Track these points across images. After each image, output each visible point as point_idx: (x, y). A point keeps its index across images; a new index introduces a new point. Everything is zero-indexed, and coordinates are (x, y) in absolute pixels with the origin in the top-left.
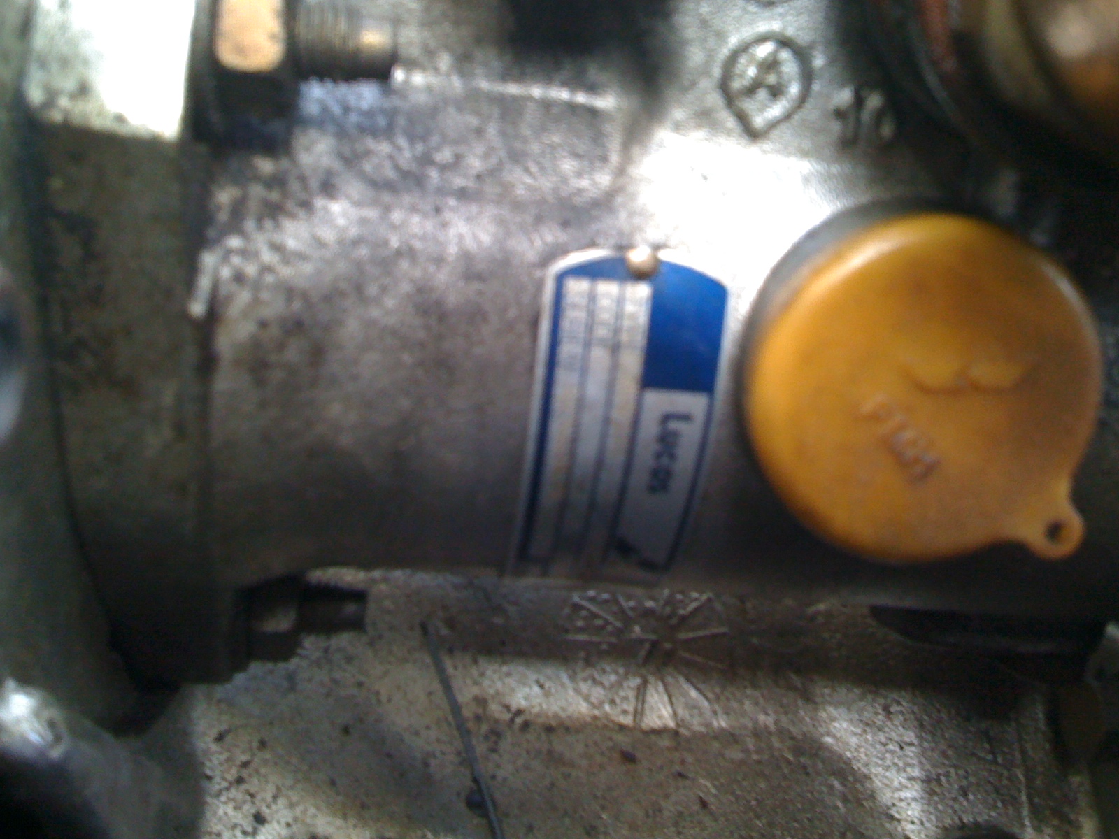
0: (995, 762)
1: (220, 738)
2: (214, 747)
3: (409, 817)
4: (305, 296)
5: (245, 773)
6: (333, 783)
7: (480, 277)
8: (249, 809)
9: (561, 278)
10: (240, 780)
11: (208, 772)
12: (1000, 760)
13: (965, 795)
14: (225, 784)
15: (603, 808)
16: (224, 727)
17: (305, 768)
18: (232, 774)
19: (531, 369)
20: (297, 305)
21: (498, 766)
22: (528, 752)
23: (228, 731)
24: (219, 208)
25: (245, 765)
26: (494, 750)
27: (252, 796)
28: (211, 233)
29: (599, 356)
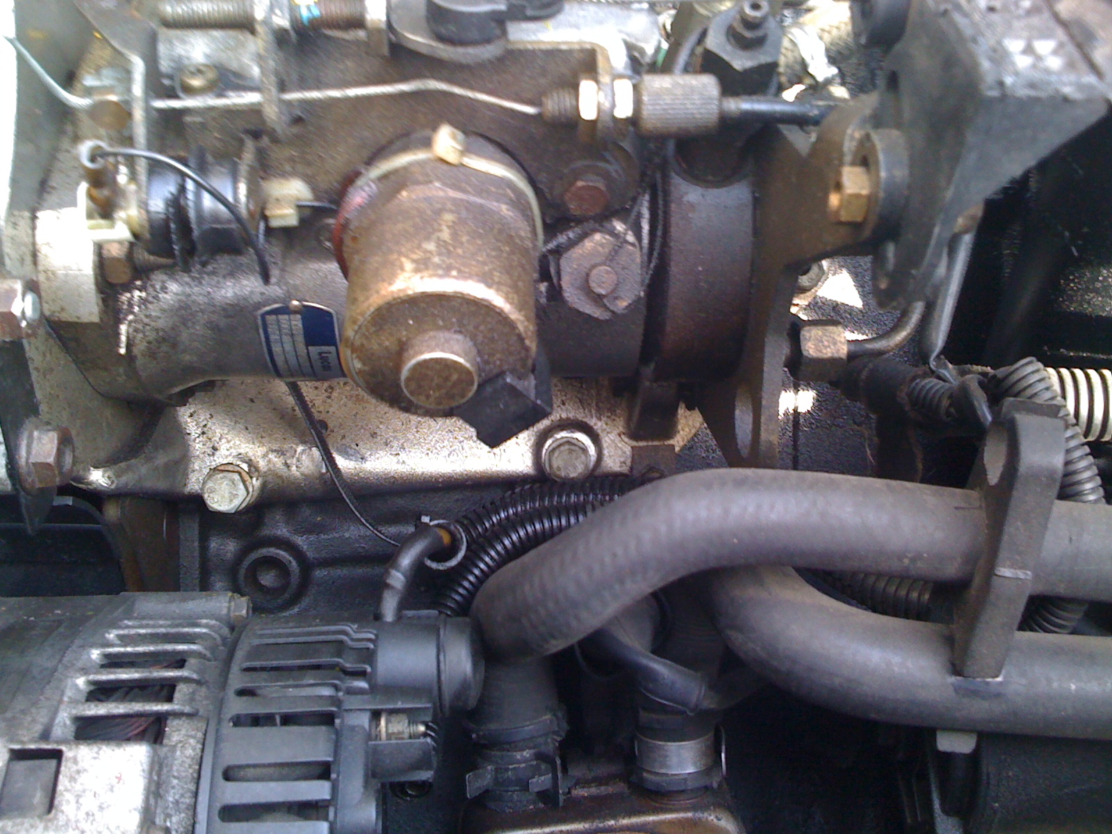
0: (582, 387)
1: (191, 415)
2: (189, 420)
3: (285, 439)
4: (163, 330)
5: (205, 429)
6: (247, 429)
7: (230, 317)
8: (209, 444)
9: (263, 316)
10: (203, 433)
11: (188, 432)
12: (584, 386)
13: (564, 404)
14: (197, 435)
15: (381, 423)
16: (192, 411)
17: (233, 424)
18: (199, 431)
19: (261, 343)
20: (161, 333)
21: (331, 406)
22: (346, 397)
23: (195, 412)
24: (123, 303)
25: (205, 426)
26: (329, 397)
27: (210, 439)
28: (122, 316)
29: (286, 339)
